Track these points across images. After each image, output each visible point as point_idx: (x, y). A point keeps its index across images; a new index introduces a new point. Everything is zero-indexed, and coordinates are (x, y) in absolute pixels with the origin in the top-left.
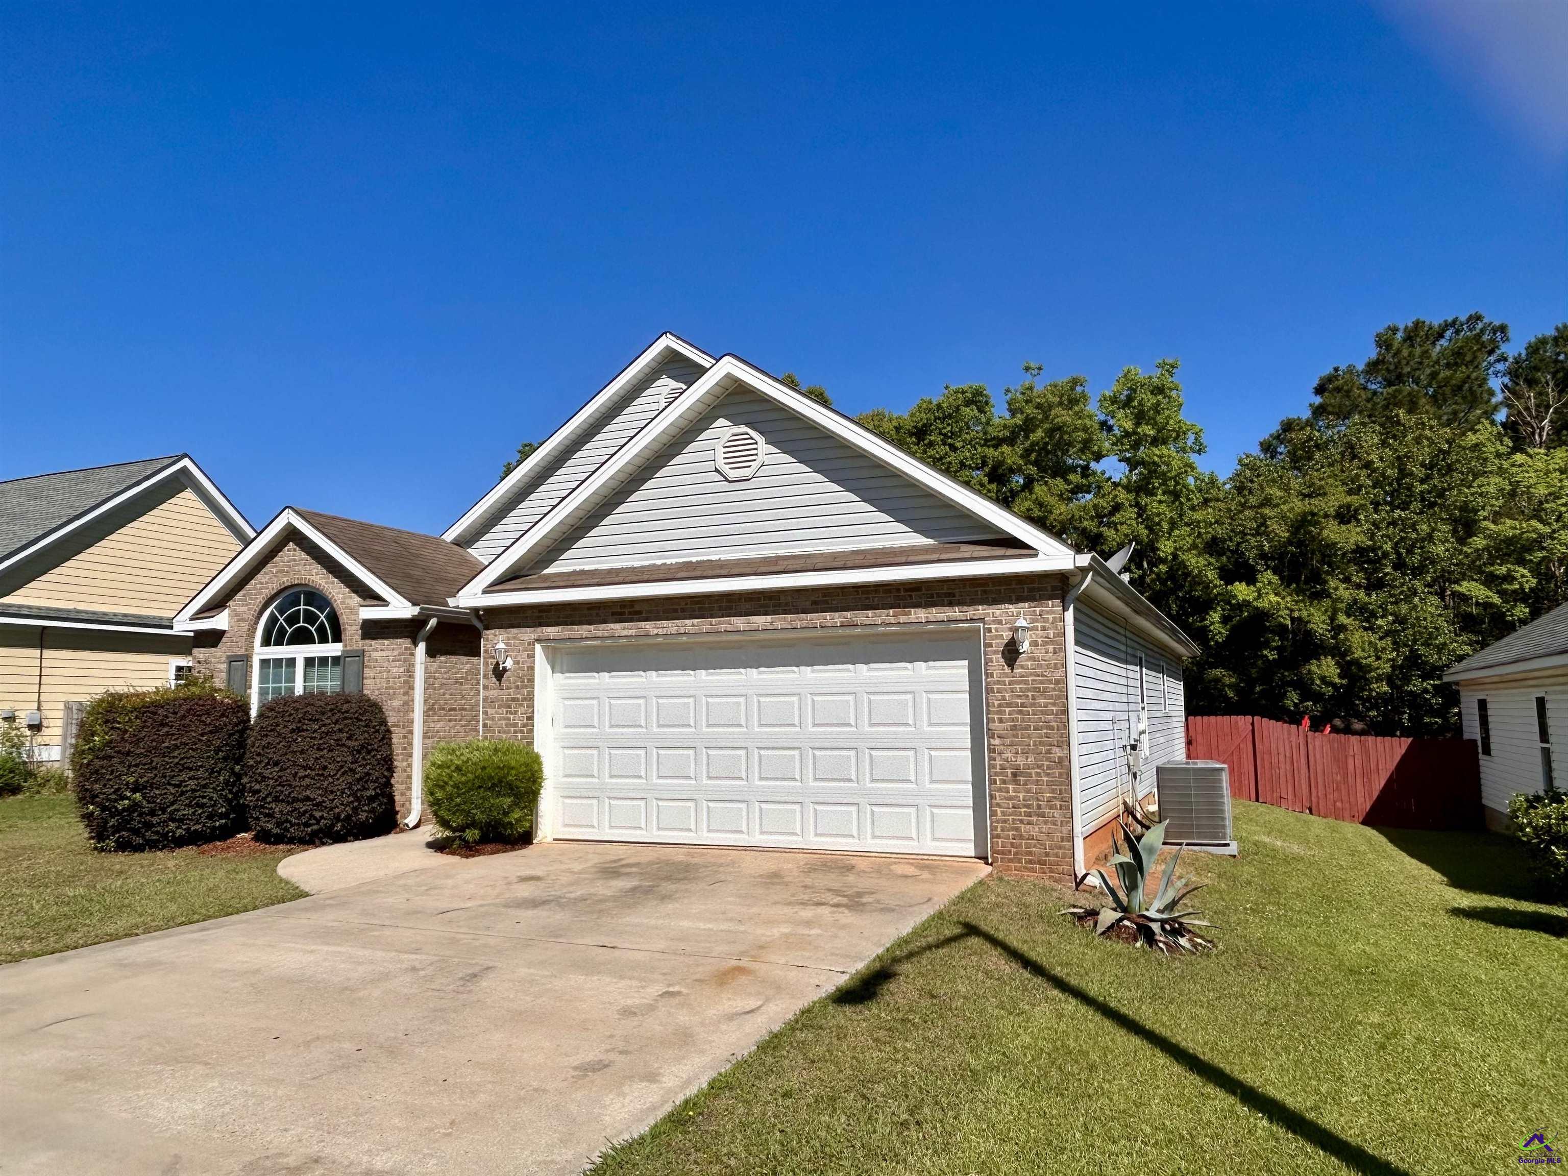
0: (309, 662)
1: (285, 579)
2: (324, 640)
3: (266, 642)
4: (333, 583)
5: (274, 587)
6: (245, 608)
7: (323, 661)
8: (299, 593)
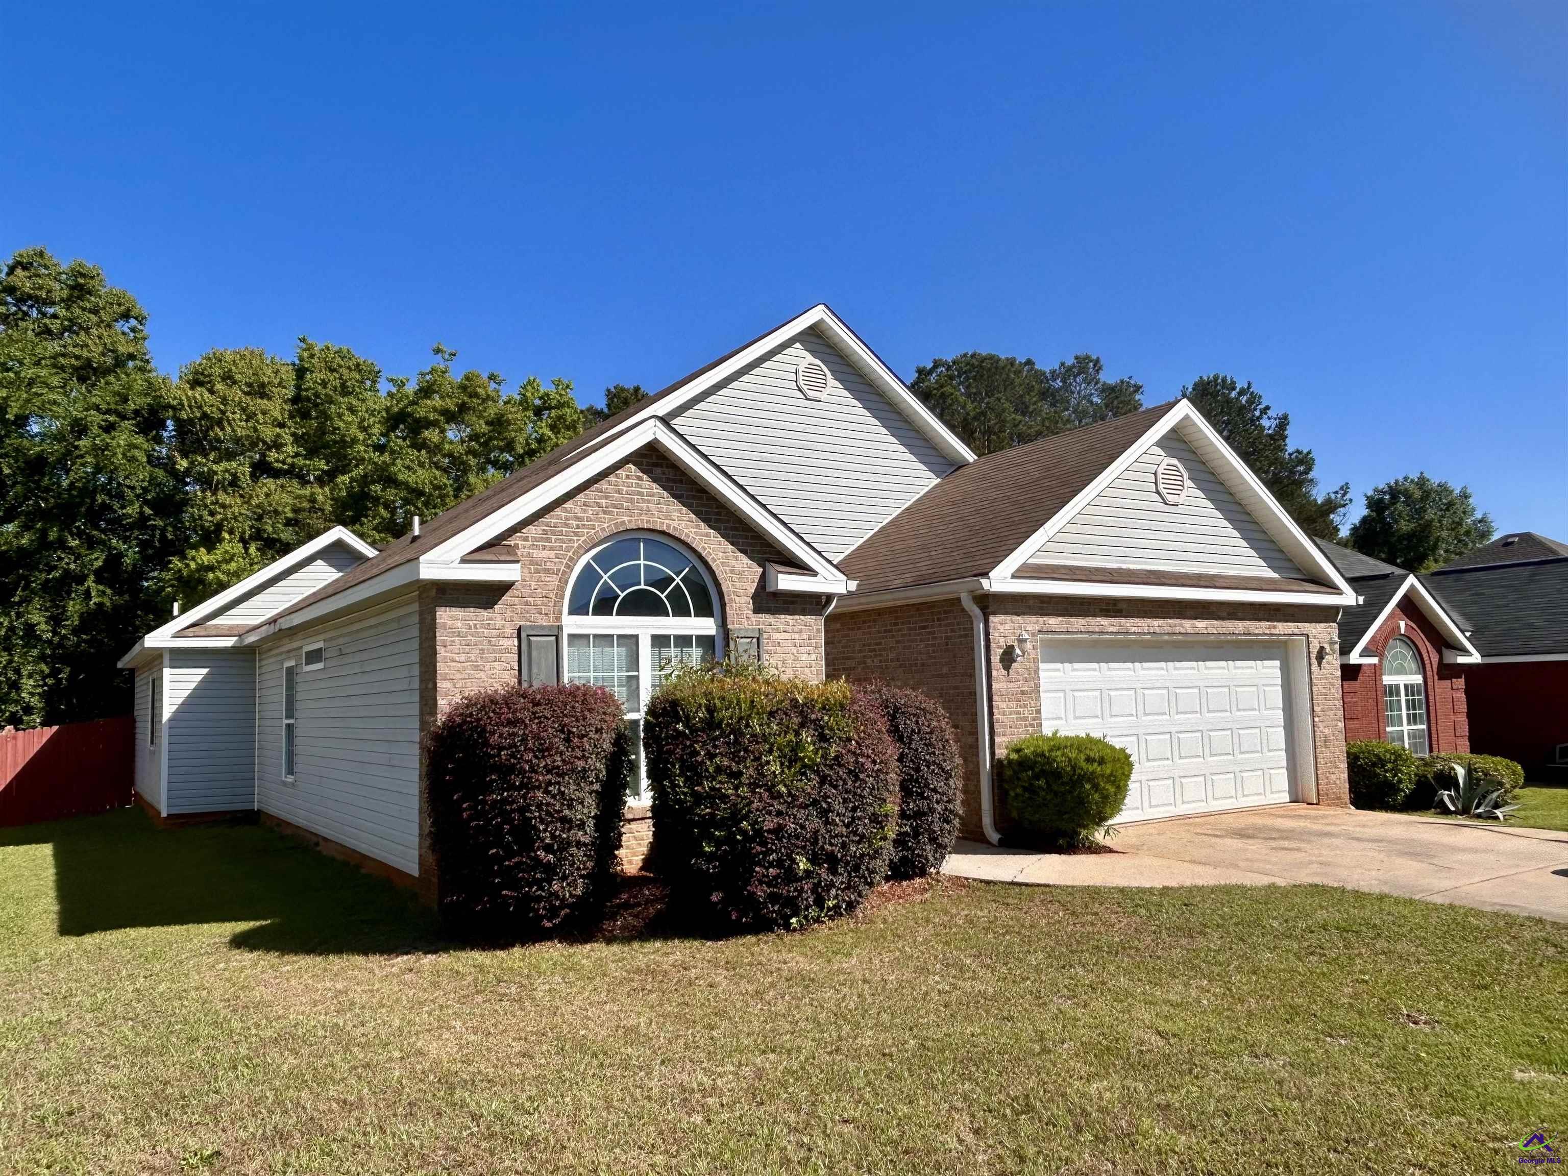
0: (660, 641)
1: (626, 519)
2: (681, 610)
3: (578, 609)
4: (707, 535)
5: (606, 526)
6: (546, 553)
7: (684, 641)
8: (639, 540)
